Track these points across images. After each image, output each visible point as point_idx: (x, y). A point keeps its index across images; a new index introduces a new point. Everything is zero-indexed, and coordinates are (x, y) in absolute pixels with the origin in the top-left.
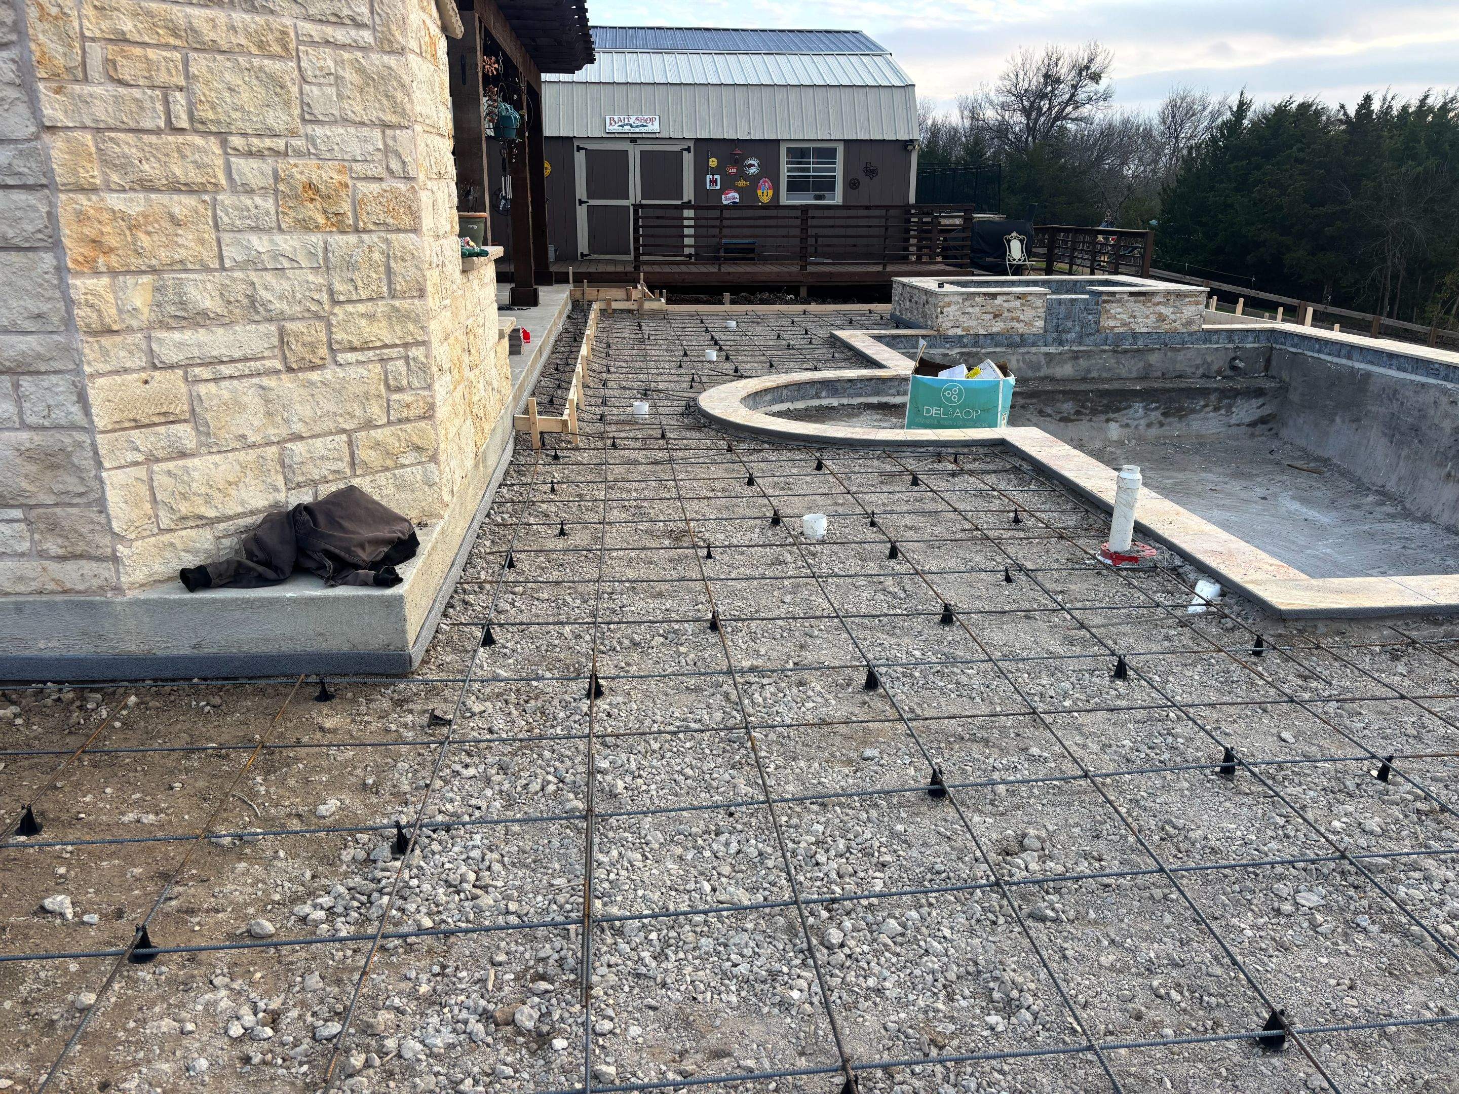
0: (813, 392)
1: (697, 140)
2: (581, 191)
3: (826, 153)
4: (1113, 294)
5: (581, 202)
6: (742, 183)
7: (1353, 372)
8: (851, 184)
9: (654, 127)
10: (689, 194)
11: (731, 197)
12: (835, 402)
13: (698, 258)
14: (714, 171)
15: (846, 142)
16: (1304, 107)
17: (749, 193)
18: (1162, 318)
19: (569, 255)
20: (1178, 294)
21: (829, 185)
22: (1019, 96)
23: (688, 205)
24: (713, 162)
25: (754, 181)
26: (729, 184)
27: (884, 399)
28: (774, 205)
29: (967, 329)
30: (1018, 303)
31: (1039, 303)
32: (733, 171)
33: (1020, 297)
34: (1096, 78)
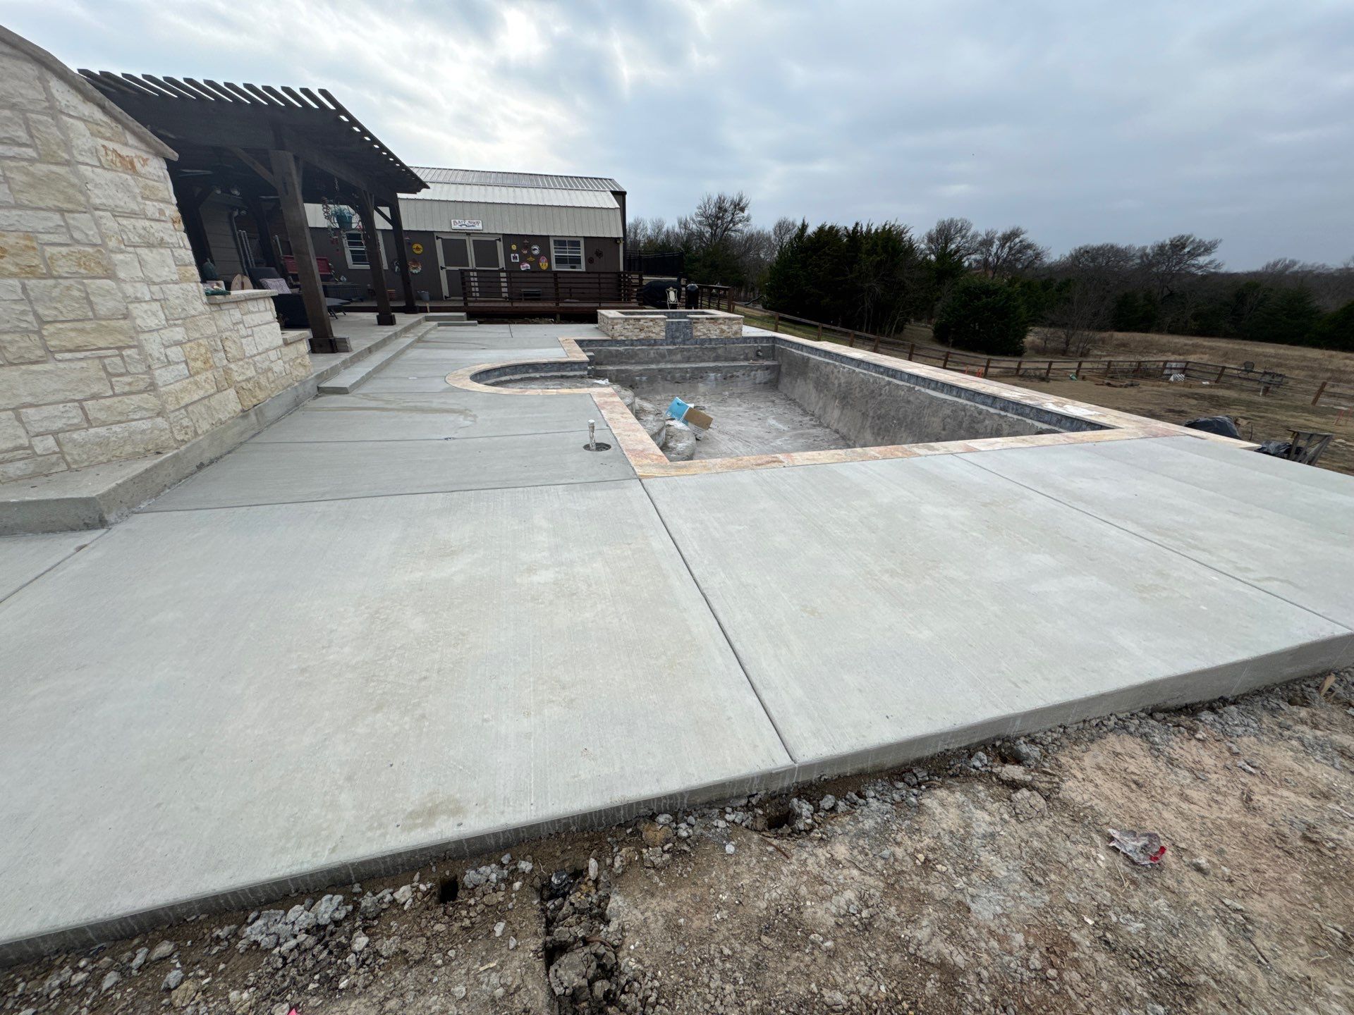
0: (524, 370)
1: (504, 235)
2: (441, 262)
3: (574, 243)
4: (698, 319)
5: (442, 268)
6: (531, 259)
7: (803, 357)
8: (590, 261)
9: (479, 227)
10: (502, 264)
11: (525, 266)
12: (538, 375)
13: (511, 299)
14: (514, 252)
15: (585, 238)
16: (831, 228)
17: (535, 264)
18: (722, 331)
19: (436, 296)
20: (730, 319)
21: (577, 261)
22: (707, 218)
23: (502, 270)
24: (514, 247)
25: (538, 257)
26: (524, 259)
27: (564, 373)
28: (549, 270)
29: (627, 337)
30: (651, 324)
31: (662, 323)
32: (525, 252)
33: (652, 320)
34: (742, 210)
